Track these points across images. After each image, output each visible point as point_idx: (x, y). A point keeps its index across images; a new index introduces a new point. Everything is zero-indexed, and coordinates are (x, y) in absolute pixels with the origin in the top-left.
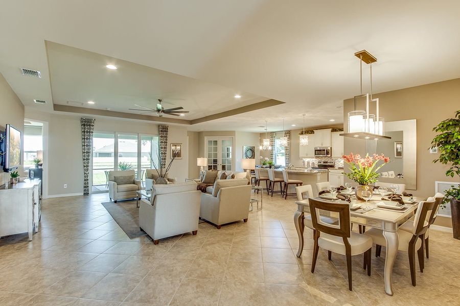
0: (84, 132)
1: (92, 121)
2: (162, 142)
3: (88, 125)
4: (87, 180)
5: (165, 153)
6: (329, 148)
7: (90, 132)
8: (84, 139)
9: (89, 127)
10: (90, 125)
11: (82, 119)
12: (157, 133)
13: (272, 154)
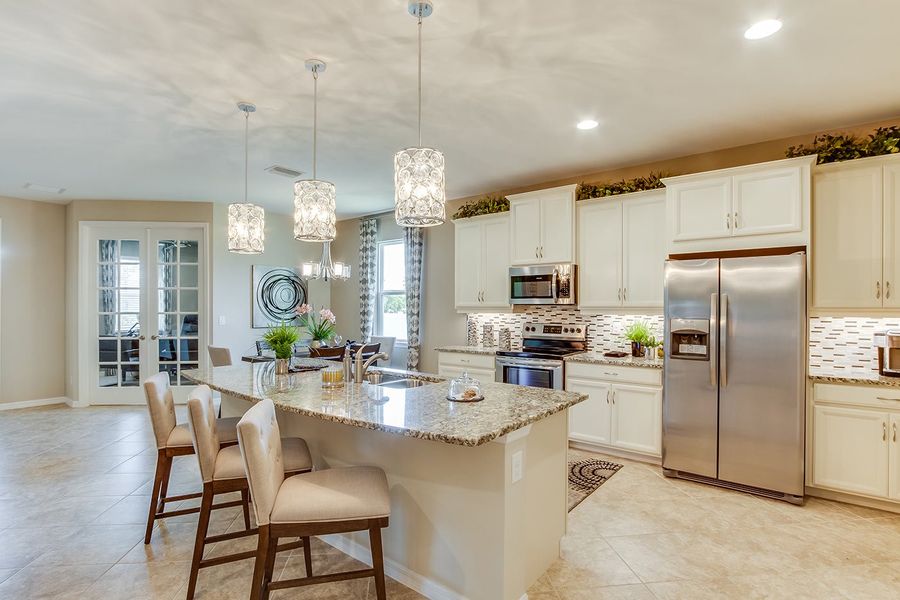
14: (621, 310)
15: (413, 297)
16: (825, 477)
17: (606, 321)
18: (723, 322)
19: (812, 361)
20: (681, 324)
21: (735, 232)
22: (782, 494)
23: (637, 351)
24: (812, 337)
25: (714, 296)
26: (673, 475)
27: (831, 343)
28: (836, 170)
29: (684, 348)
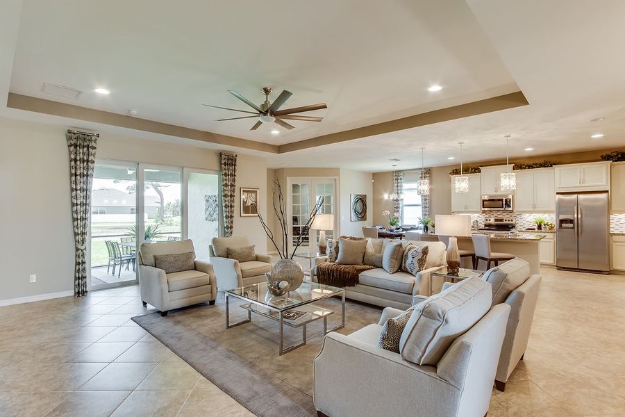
0: (76, 160)
1: (93, 138)
2: (226, 185)
3: (84, 147)
4: (83, 263)
5: (231, 206)
6: (510, 197)
7: (88, 161)
8: (76, 175)
9: (85, 149)
10: (88, 147)
11: (69, 132)
12: (217, 167)
13: (397, 208)
14: (530, 212)
15: (425, 207)
16: (617, 266)
17: (524, 216)
18: (579, 216)
19: (611, 229)
20: (562, 217)
21: (583, 185)
22: (601, 271)
23: (540, 227)
24: (611, 221)
25: (576, 207)
26: (560, 268)
27: (618, 223)
28: (619, 164)
29: (564, 225)
